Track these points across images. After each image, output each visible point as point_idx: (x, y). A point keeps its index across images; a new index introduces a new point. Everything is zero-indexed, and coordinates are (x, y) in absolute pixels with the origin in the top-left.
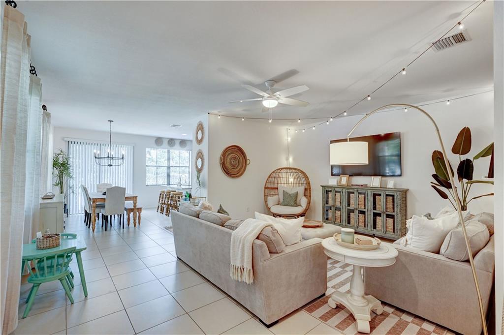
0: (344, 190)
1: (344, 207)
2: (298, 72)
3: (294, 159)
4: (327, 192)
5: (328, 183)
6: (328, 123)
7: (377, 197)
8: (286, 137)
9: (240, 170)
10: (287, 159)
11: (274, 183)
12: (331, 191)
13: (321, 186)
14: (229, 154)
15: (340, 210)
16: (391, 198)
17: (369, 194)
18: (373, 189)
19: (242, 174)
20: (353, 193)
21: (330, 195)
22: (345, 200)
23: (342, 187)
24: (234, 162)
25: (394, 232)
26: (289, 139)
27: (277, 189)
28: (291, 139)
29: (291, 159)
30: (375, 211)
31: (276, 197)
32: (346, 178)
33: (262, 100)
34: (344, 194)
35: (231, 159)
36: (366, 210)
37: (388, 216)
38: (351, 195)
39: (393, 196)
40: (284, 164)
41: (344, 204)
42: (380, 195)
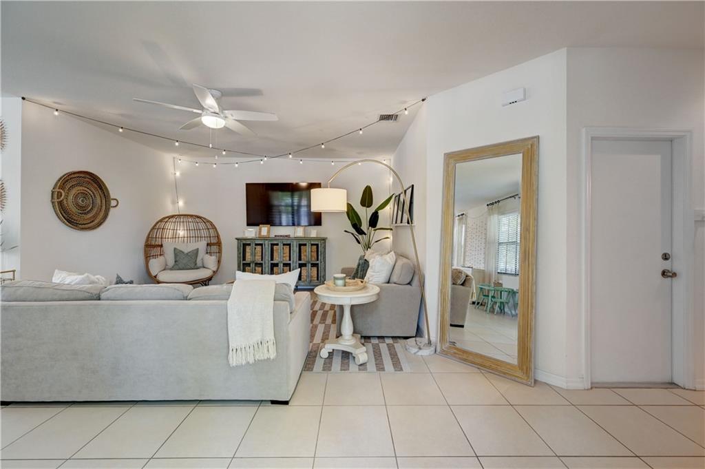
0: (266, 242)
1: (267, 262)
2: (262, 94)
3: (186, 203)
4: (245, 245)
5: (244, 235)
6: (262, 162)
7: (302, 247)
8: (172, 170)
9: (95, 217)
10: (175, 202)
11: (156, 238)
12: (249, 245)
13: (236, 239)
14: (73, 187)
15: (262, 266)
16: (315, 247)
17: (295, 243)
18: (297, 239)
19: (100, 224)
20: (277, 245)
21: (248, 249)
22: (267, 253)
23: (265, 239)
24: (82, 201)
25: (318, 279)
26: (178, 174)
27: (161, 246)
28: (181, 174)
29: (181, 203)
30: (300, 262)
31: (161, 258)
32: (266, 228)
33: (201, 114)
34: (267, 246)
35: (76, 197)
36: (291, 262)
37: (314, 265)
38: (275, 247)
39: (317, 245)
40: (170, 210)
41: (267, 258)
42: (305, 245)
